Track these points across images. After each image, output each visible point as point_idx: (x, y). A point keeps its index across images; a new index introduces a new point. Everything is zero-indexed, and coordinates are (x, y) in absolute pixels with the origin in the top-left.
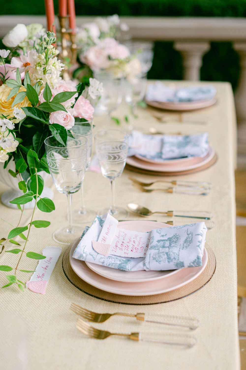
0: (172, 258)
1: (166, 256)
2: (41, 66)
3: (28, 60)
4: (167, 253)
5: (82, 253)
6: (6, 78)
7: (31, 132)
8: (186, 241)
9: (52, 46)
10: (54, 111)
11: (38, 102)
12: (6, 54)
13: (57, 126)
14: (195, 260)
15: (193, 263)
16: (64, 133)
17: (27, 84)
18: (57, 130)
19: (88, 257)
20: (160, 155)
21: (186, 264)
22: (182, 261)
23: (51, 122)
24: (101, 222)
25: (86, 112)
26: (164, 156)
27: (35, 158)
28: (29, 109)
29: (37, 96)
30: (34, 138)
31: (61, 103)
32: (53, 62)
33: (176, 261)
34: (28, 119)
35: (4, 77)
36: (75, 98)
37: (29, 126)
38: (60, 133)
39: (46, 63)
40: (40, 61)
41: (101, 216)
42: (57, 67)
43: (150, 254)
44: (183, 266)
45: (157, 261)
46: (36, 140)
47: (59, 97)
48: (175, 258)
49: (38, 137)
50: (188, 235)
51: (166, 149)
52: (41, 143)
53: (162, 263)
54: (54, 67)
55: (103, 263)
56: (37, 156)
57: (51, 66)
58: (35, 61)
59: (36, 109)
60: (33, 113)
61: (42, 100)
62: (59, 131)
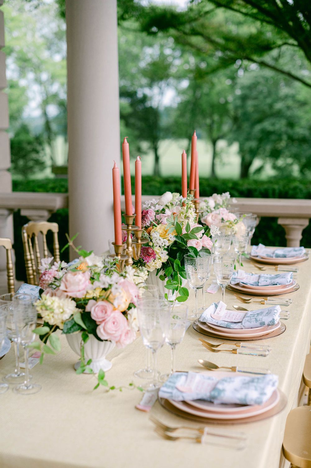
0: (258, 320)
1: (254, 319)
2: (183, 214)
3: (175, 211)
4: (255, 318)
5: (205, 317)
6: (160, 222)
7: (176, 251)
8: (267, 313)
9: (191, 202)
10: (191, 239)
11: (181, 233)
12: (161, 207)
13: (192, 247)
14: (272, 320)
15: (270, 322)
16: (196, 252)
17: (177, 222)
18: (192, 250)
19: (208, 319)
20: (257, 284)
21: (266, 323)
22: (263, 321)
23: (189, 245)
24: (216, 306)
25: (209, 245)
26: (259, 284)
27: (178, 265)
28: (176, 237)
29: (181, 229)
30: (178, 254)
31: (195, 234)
32: (191, 212)
33: (260, 322)
34: (175, 242)
35: (159, 221)
36: (202, 234)
37: (175, 248)
38: (193, 251)
39: (187, 212)
40: (183, 211)
41: (216, 303)
42: (193, 215)
43: (245, 320)
44: (264, 324)
45: (249, 322)
46: (179, 256)
47: (194, 230)
48: (260, 320)
49: (180, 254)
50: (269, 311)
51: (262, 279)
52: (182, 257)
53: (252, 323)
54: (191, 215)
55: (217, 323)
56: (180, 264)
57: (190, 214)
58: (180, 211)
59: (180, 237)
60: (178, 239)
61: (184, 232)
62: (193, 250)
